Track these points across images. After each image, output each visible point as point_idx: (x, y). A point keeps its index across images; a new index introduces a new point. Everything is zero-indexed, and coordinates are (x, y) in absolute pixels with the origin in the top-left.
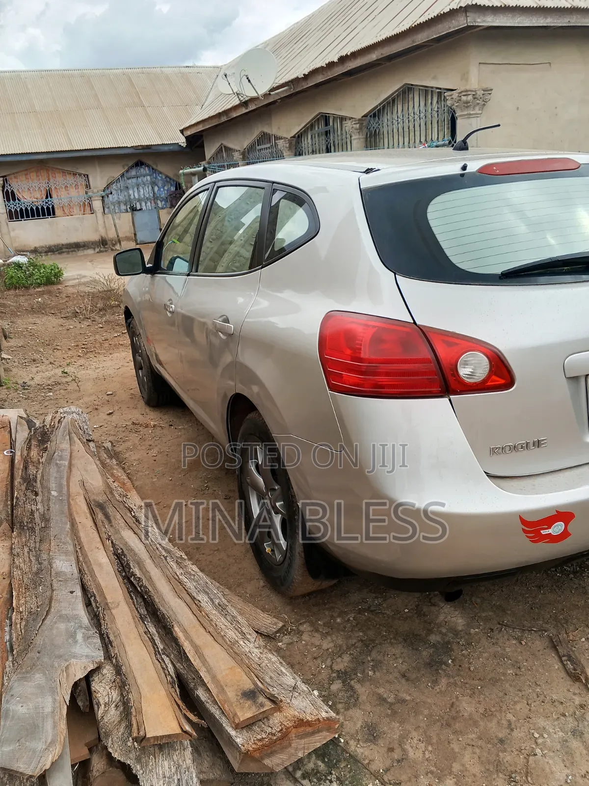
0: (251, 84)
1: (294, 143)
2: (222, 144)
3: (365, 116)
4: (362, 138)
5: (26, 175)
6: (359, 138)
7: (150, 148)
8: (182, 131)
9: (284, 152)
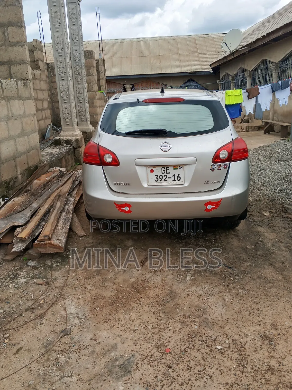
0: (227, 46)
1: (252, 73)
2: (226, 72)
3: (279, 62)
4: (277, 73)
5: (142, 84)
6: (275, 73)
7: (195, 73)
8: (210, 65)
9: (247, 77)
